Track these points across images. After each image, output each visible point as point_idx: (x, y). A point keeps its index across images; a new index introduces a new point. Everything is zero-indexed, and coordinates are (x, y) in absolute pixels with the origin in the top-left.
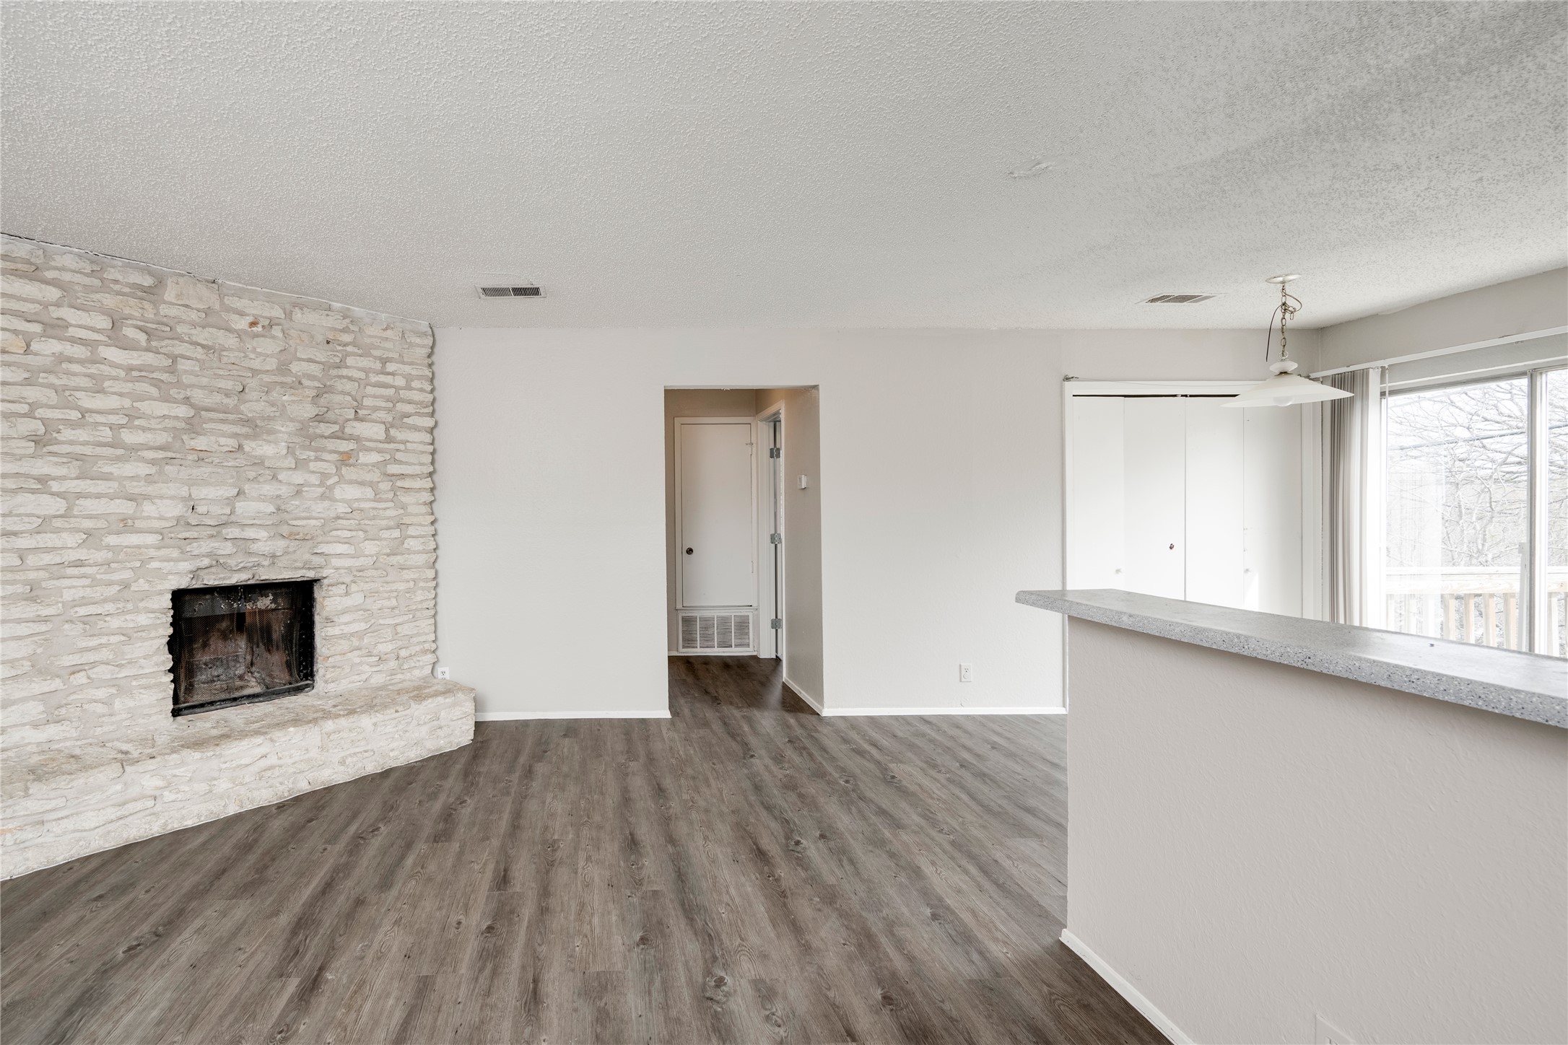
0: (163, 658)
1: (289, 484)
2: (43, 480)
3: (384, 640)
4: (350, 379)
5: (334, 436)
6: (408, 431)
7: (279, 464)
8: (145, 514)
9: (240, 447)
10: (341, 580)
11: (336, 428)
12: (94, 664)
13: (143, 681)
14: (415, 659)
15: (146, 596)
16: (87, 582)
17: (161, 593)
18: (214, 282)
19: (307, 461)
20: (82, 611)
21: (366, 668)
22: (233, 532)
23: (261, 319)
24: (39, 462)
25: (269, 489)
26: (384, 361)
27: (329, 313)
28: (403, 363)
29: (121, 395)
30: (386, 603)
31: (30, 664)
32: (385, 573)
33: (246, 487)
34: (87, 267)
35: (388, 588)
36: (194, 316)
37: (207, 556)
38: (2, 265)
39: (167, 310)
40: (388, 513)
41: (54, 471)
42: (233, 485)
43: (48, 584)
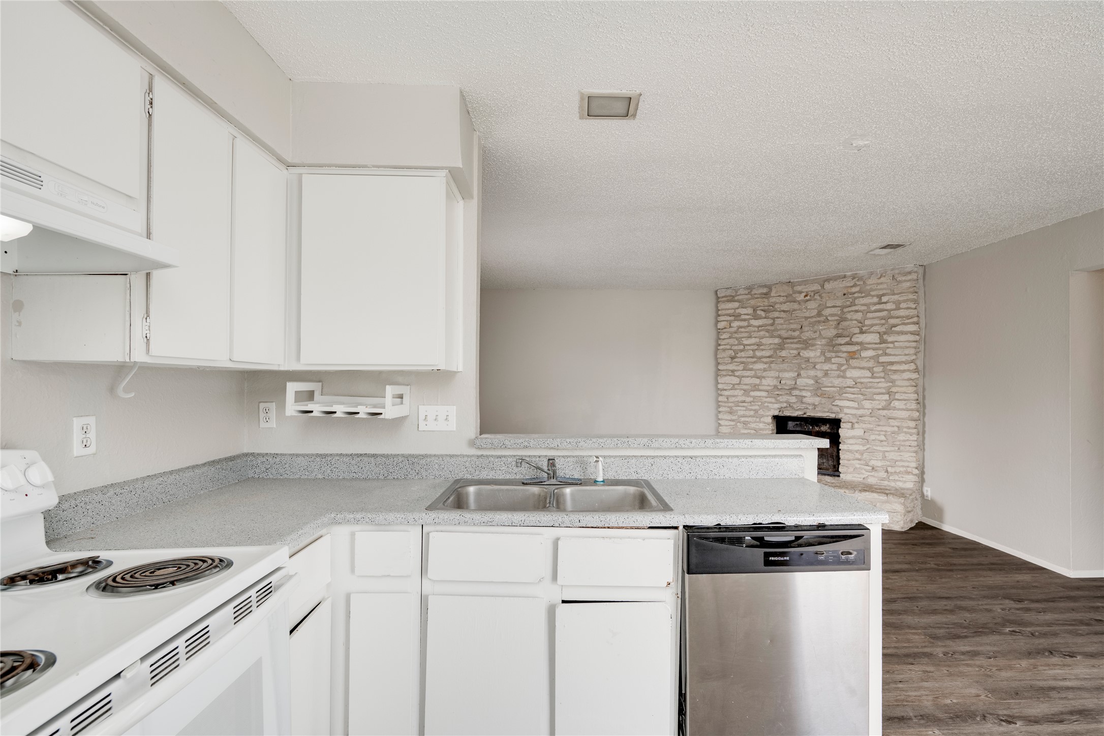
1: (821, 370)
2: (733, 371)
3: (876, 458)
4: (857, 311)
5: (847, 344)
6: (896, 335)
7: (817, 360)
8: (763, 384)
9: (799, 353)
10: (850, 421)
11: (848, 339)
14: (900, 476)
15: (763, 416)
16: (744, 409)
17: (768, 416)
18: (790, 282)
19: (830, 358)
20: (743, 419)
21: (863, 471)
22: (796, 392)
23: (810, 292)
24: (731, 365)
25: (812, 373)
27: (844, 279)
28: (894, 294)
29: (755, 337)
30: (878, 437)
32: (877, 419)
33: (802, 372)
34: (746, 292)
35: (879, 428)
36: (781, 299)
37: (785, 403)
38: (724, 299)
39: (772, 300)
40: (880, 385)
41: (736, 368)
42: (796, 371)
43: (735, 408)
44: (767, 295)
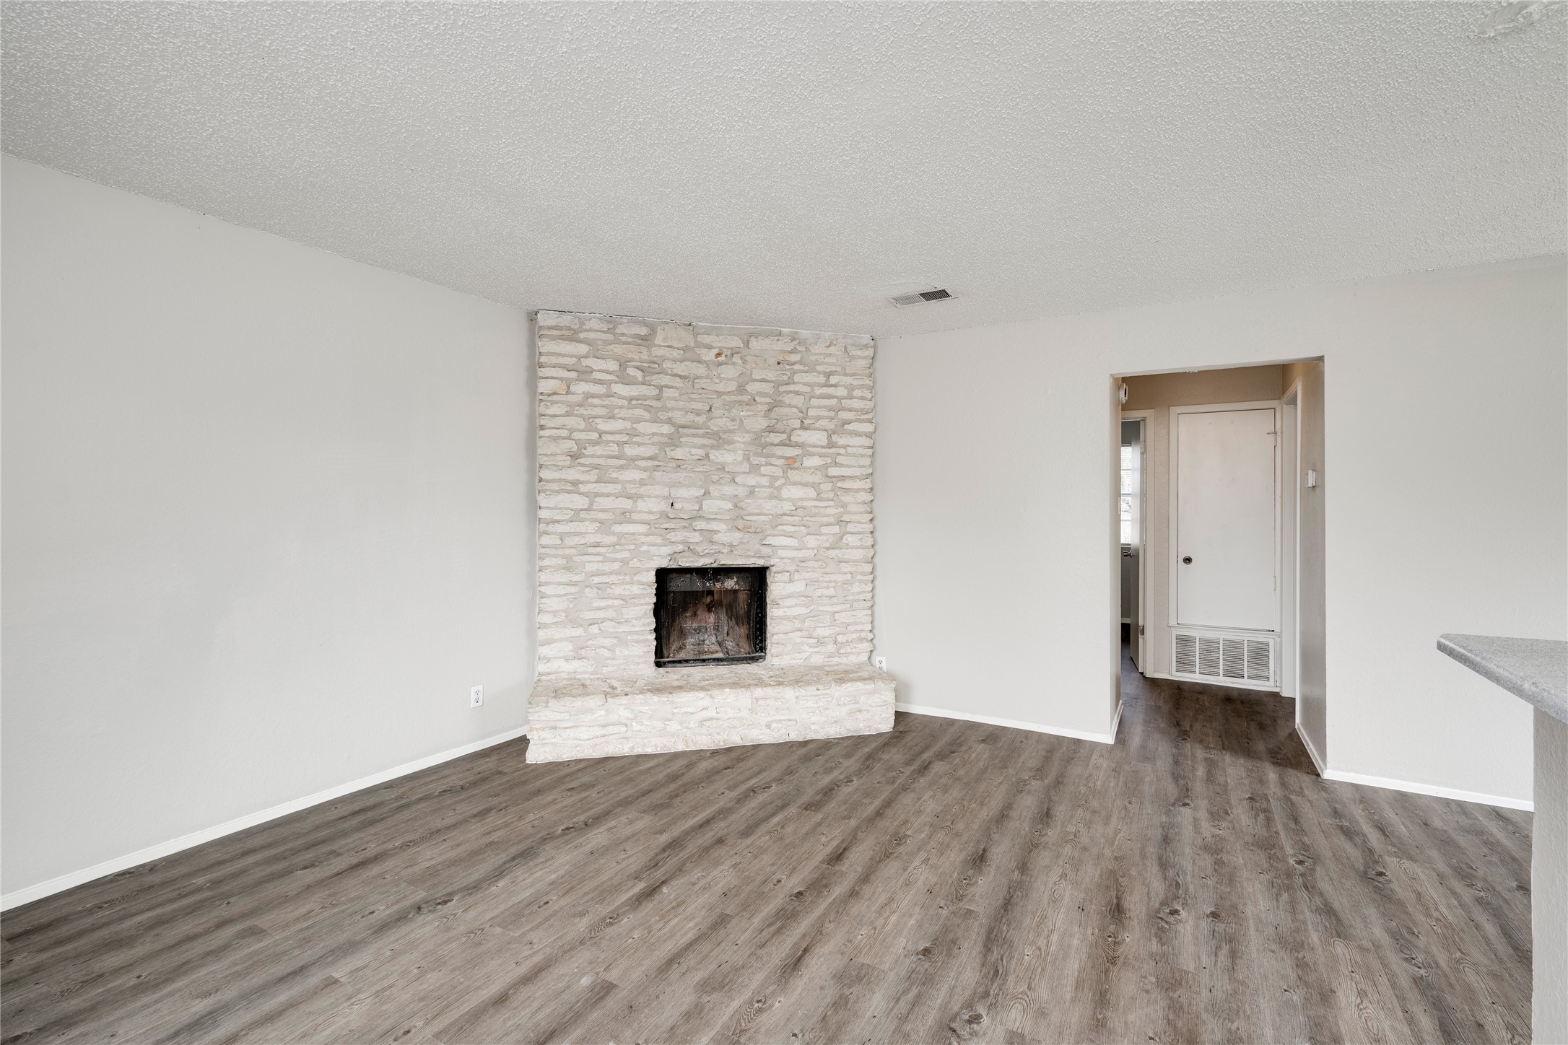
0: (648, 620)
1: (744, 486)
2: (575, 483)
3: (823, 625)
4: (797, 393)
5: (782, 444)
6: (849, 436)
7: (737, 469)
8: (638, 509)
9: (707, 455)
10: (786, 569)
12: (603, 620)
13: (635, 637)
14: (852, 645)
15: (638, 571)
16: (600, 558)
17: (648, 570)
18: (690, 325)
19: (758, 466)
20: (597, 580)
21: (806, 648)
22: (700, 524)
23: (725, 350)
24: (572, 471)
25: (729, 490)
26: (828, 375)
27: (780, 338)
28: (845, 375)
29: (624, 419)
30: (826, 592)
31: (565, 614)
32: (824, 564)
33: (712, 488)
34: (605, 327)
35: (827, 578)
36: (675, 354)
37: (681, 543)
38: (555, 332)
39: (657, 352)
40: (829, 511)
41: (582, 477)
42: (701, 487)
43: (577, 559)
44: (646, 340)
